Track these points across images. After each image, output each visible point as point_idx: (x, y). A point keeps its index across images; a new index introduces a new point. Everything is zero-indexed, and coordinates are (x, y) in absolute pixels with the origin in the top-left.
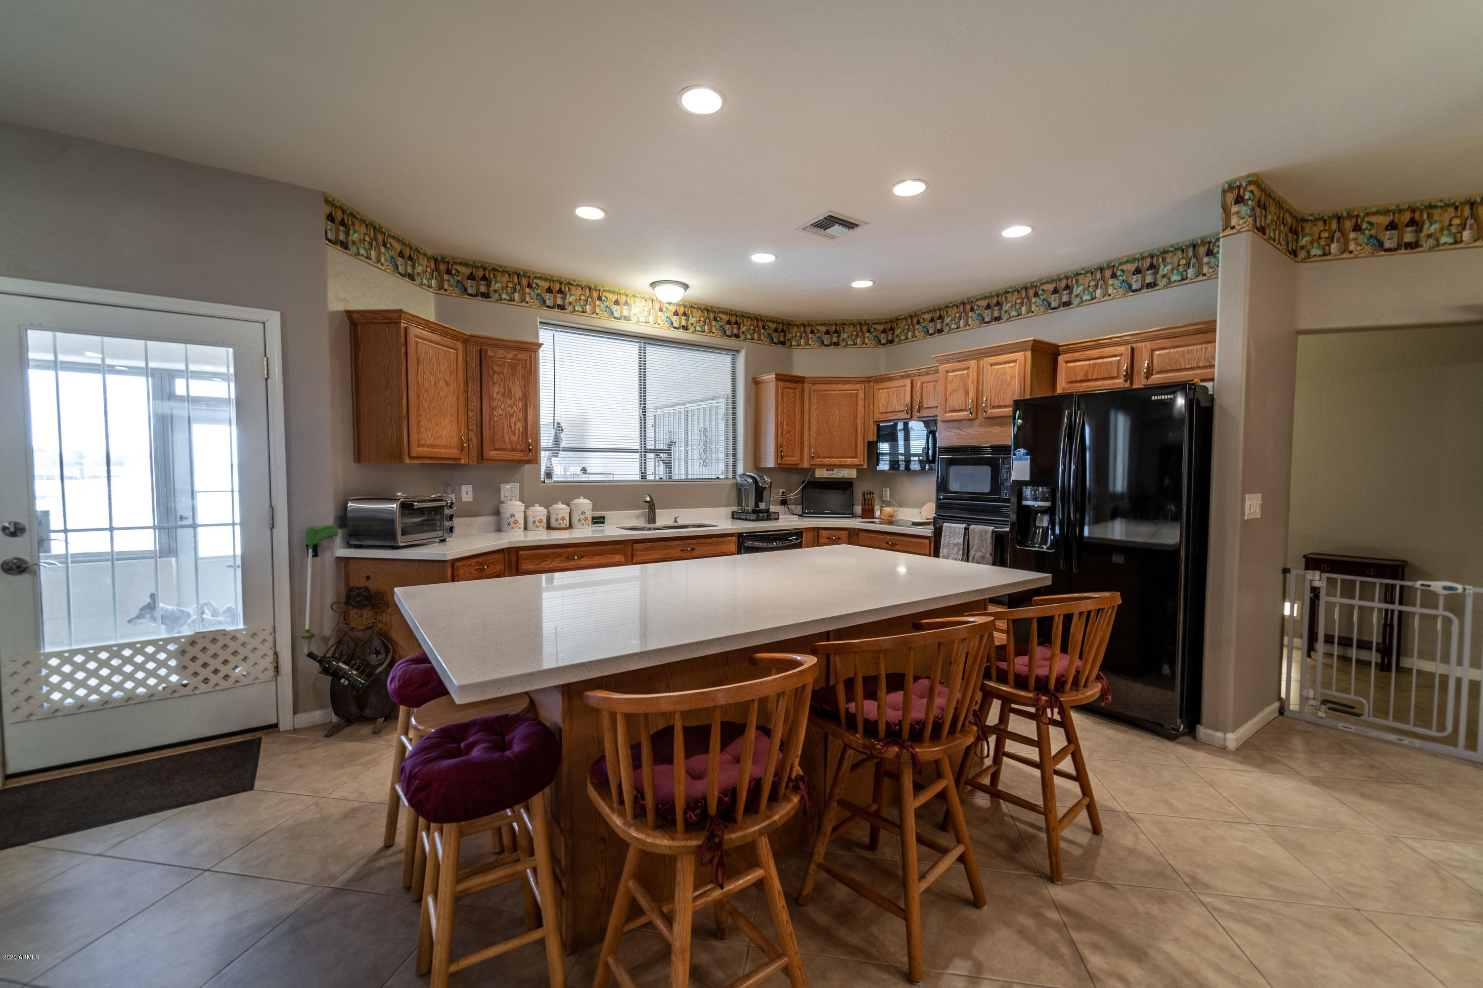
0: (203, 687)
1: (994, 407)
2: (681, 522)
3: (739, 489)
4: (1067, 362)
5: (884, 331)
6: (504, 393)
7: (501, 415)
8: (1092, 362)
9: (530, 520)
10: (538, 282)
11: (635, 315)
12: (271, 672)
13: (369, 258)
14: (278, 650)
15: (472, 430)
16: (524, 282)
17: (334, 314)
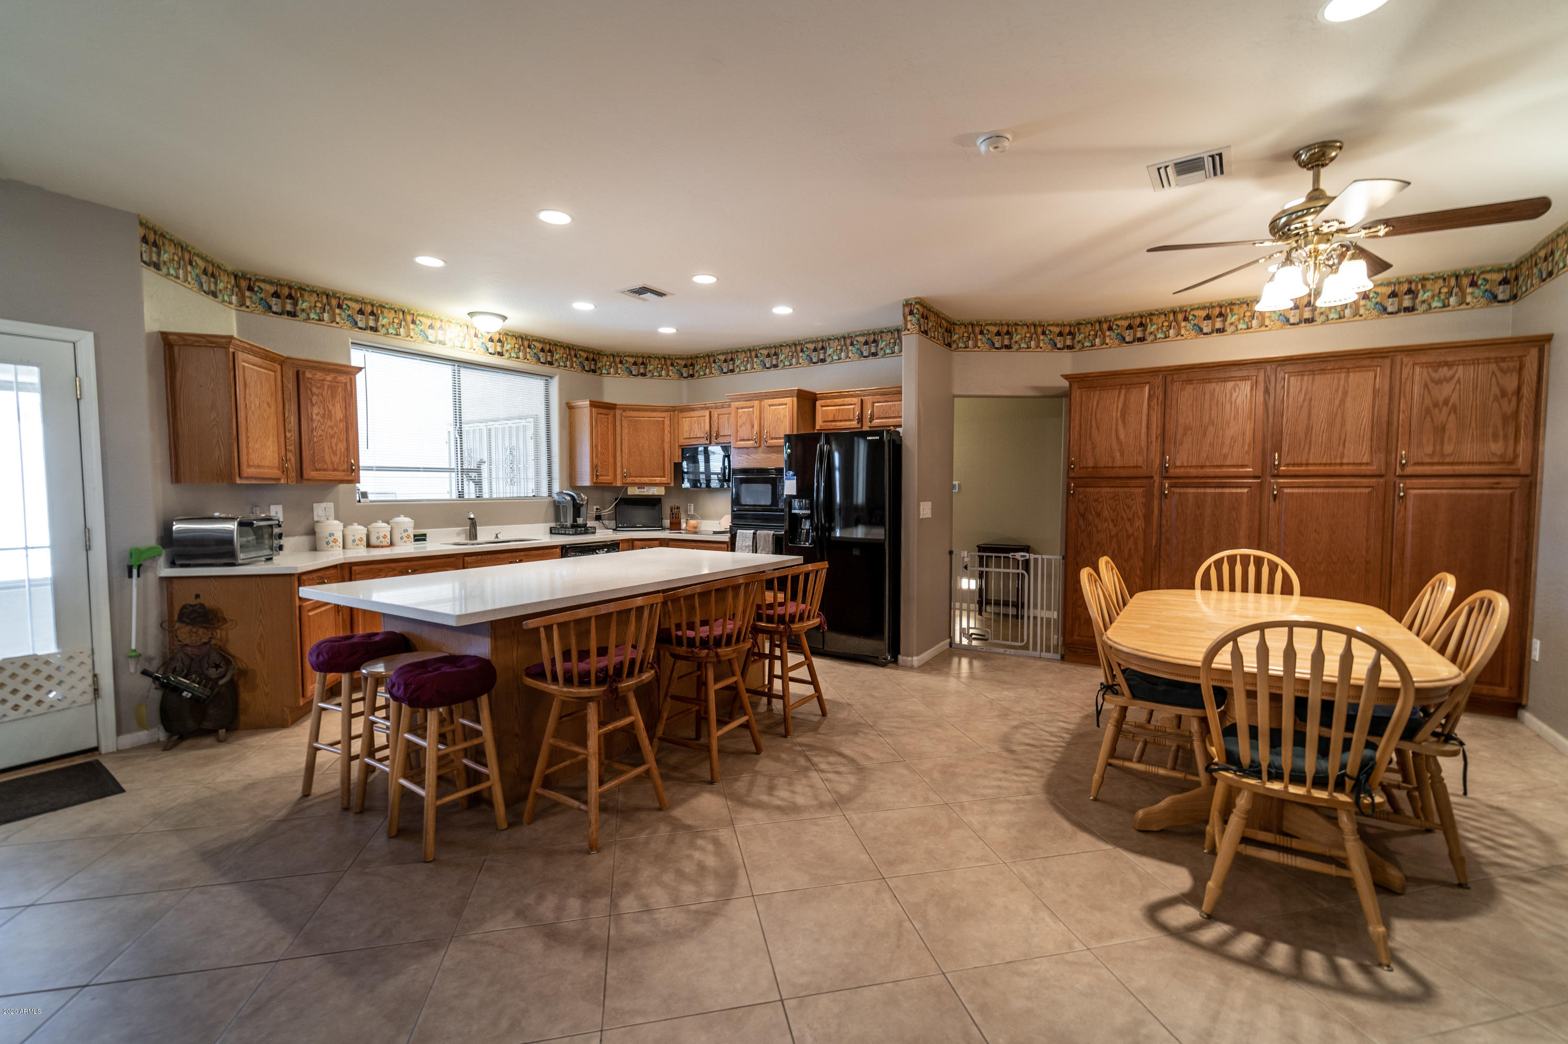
0: (13, 715)
1: (772, 439)
2: (501, 538)
3: (557, 507)
4: (822, 406)
5: (685, 366)
6: (324, 414)
7: (321, 436)
8: (838, 408)
9: (349, 540)
10: (350, 303)
11: (450, 339)
12: (90, 696)
13: (177, 277)
14: (97, 671)
15: (290, 451)
16: (334, 302)
17: (150, 335)
